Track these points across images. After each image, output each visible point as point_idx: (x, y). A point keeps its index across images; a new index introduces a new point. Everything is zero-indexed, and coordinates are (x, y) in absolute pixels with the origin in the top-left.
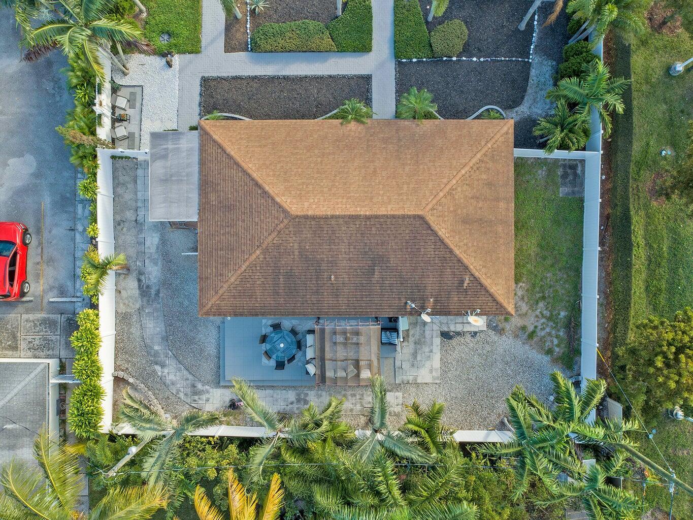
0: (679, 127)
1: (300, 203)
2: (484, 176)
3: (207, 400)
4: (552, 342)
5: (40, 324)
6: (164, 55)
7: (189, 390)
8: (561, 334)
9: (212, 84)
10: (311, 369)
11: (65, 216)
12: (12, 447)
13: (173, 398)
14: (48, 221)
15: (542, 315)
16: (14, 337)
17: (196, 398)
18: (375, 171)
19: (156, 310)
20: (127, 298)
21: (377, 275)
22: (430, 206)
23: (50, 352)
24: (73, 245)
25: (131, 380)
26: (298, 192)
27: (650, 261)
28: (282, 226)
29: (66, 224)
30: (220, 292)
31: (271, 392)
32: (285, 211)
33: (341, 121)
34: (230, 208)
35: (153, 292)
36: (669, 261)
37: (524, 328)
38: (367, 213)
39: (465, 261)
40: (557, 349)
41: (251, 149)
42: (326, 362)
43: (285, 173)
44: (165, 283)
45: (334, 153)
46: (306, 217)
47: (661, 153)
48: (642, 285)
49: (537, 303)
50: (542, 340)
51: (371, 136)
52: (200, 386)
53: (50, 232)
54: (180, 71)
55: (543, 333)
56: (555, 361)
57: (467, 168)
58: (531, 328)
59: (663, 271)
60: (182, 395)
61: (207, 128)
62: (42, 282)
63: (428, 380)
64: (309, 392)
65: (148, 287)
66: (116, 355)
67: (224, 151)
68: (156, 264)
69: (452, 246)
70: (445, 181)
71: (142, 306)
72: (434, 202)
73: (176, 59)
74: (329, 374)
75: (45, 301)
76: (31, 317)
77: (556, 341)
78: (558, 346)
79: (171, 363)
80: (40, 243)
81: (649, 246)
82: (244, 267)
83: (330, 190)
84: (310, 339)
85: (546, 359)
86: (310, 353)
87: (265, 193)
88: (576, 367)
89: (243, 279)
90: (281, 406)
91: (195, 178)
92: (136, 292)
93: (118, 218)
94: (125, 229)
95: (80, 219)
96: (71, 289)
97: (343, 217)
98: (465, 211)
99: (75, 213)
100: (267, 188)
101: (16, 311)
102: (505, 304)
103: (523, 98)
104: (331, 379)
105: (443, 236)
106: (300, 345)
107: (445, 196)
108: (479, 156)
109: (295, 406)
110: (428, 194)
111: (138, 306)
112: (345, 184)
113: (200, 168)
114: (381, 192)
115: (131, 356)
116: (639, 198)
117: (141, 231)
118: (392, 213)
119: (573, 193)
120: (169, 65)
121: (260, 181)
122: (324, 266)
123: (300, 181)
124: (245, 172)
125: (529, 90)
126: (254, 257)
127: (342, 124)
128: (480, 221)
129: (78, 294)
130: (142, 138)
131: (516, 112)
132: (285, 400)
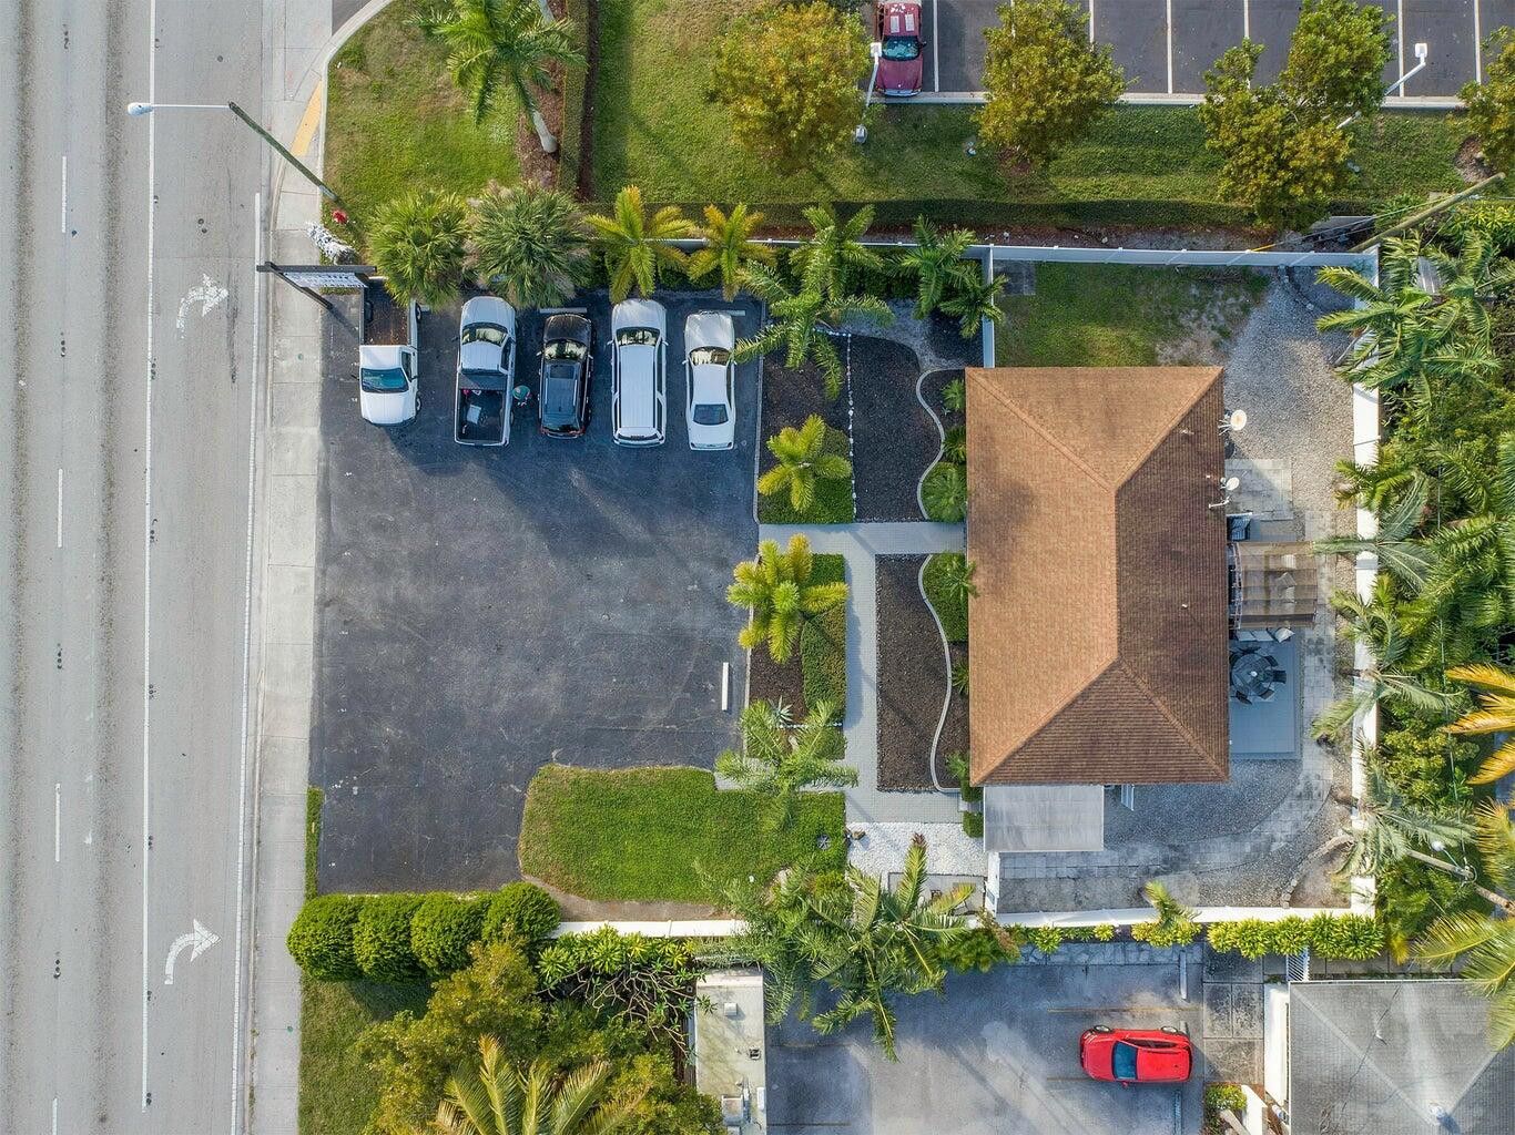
0: (937, 129)
1: (1100, 648)
2: (1049, 408)
3: (1319, 777)
4: (1232, 305)
5: (1217, 1012)
6: (848, 844)
7: (1306, 803)
8: (1221, 293)
9: (888, 775)
10: (1284, 634)
11: (1068, 980)
12: (1405, 1029)
13: (1316, 825)
14: (1074, 1003)
15: (1196, 319)
16: (1235, 1047)
17: (1315, 793)
18: (1050, 552)
19: (1197, 848)
20: (1181, 890)
21: (1181, 548)
22: (1102, 481)
23: (1256, 996)
24: (1109, 968)
25: (1294, 883)
26: (1083, 651)
27: (1119, 169)
28: (1129, 672)
29: (1079, 978)
30: (1202, 752)
31: (1306, 689)
32: (1111, 668)
33: (970, 597)
34: (1095, 742)
35: (1172, 854)
36: (1120, 144)
37: (1216, 345)
38: (1115, 562)
39: (1164, 434)
40: (1242, 298)
41: (1017, 714)
42: (1271, 614)
43: (1053, 668)
44: (1161, 838)
45: (1023, 606)
46: (1120, 640)
47: (972, 155)
48: (1150, 181)
49: (1182, 326)
50: (1231, 319)
51: (994, 556)
52: (1300, 788)
53: (1089, 1000)
54: (869, 820)
55: (1222, 318)
56: (1258, 301)
57: (1044, 432)
58: (1215, 335)
59: (1131, 152)
60: (1312, 813)
61: (983, 774)
62: (1159, 1010)
63: (1287, 475)
64: (1307, 637)
65: (1165, 861)
66: (1257, 905)
67: (1019, 751)
68: (1134, 850)
69: (1149, 452)
70: (1063, 461)
71: (1191, 869)
72: (1096, 476)
73: (854, 826)
74: (1290, 609)
75: (1184, 1005)
76: (1207, 1024)
77: (1231, 300)
78: (1237, 297)
79: (1270, 828)
80: (1107, 1013)
81: (1098, 171)
82: (1175, 721)
83: (1079, 610)
84: (1245, 636)
85: (1255, 312)
86: (1264, 637)
87: (1084, 695)
88: (1266, 272)
89: (1188, 722)
90: (1325, 676)
91: (1048, 790)
92: (1173, 878)
93: (1072, 904)
94: (1087, 894)
95: (1071, 958)
96: (1170, 969)
97: (1119, 591)
98: (1099, 435)
99: (1063, 965)
100: (1078, 691)
101: (1199, 1046)
102: (1211, 379)
103: (902, 347)
104: (1297, 607)
105: (1138, 464)
106: (1250, 650)
107: (1086, 461)
108: (1024, 416)
109: (1325, 656)
110: (1084, 484)
111: (1191, 875)
112: (1069, 590)
113: (1035, 784)
114: (1082, 543)
115: (1259, 884)
116: (1032, 185)
117: (1089, 872)
118: (1114, 530)
119: (1029, 276)
120: (862, 836)
121: (1068, 700)
122: (1171, 617)
123: (1067, 650)
124: (1052, 722)
125: (892, 337)
126: (1163, 708)
127: (976, 595)
128: (1108, 414)
129: (1175, 959)
130: (961, 872)
131: (922, 355)
132: (1317, 670)
